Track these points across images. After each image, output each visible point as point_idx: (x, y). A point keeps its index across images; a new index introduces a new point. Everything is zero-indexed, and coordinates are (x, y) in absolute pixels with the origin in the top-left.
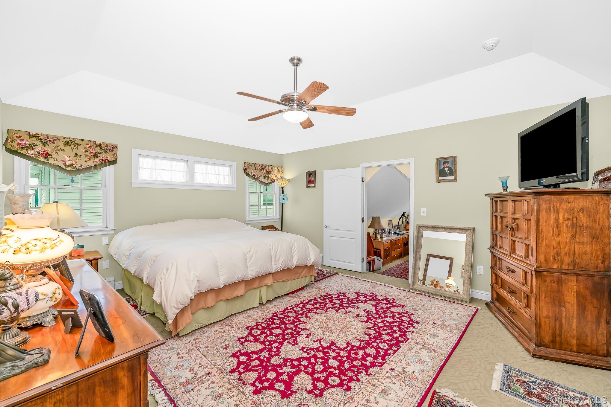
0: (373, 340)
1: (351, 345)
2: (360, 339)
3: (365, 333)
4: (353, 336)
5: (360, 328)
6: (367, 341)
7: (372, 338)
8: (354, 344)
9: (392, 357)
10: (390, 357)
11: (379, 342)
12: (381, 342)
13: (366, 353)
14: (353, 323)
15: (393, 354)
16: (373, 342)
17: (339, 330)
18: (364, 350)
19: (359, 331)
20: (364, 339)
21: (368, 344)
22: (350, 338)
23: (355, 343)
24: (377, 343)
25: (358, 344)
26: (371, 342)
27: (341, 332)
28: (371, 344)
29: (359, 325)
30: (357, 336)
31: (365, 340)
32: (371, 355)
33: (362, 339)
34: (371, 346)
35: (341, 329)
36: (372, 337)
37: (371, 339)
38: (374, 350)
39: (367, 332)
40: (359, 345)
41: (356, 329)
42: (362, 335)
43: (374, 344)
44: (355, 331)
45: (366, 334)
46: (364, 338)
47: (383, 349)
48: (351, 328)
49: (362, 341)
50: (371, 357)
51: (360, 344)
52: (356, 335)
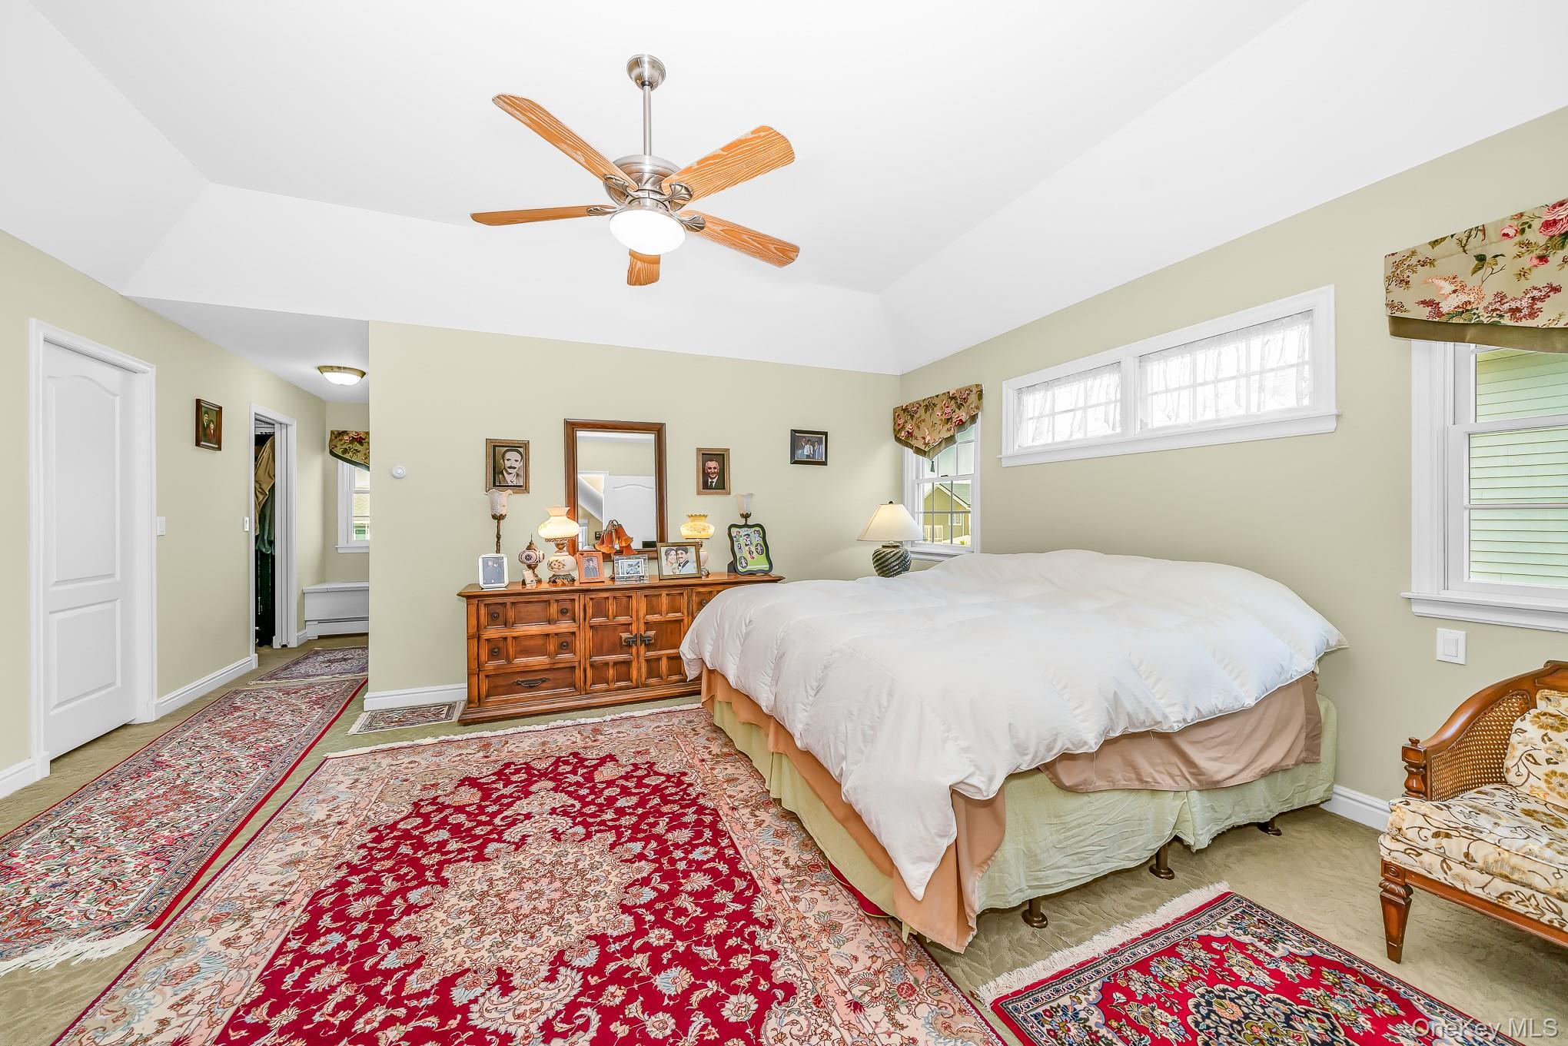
0: (376, 935)
1: (429, 883)
2: (416, 912)
3: (418, 939)
4: (446, 906)
5: (448, 943)
6: (393, 922)
7: (380, 939)
8: (424, 889)
9: (287, 929)
10: (297, 925)
11: (348, 943)
12: (342, 946)
13: (378, 892)
14: (487, 941)
15: (287, 940)
16: (369, 932)
17: (508, 892)
18: (384, 896)
19: (442, 930)
20: (405, 919)
21: (382, 915)
22: (450, 897)
23: (427, 894)
24: (353, 937)
25: (414, 896)
26: (379, 928)
27: (491, 892)
28: (371, 922)
29: (462, 951)
30: (436, 914)
31: (401, 917)
32: (355, 900)
33: (413, 916)
34: (371, 916)
35: (502, 899)
36: (383, 946)
37: (384, 934)
38: (353, 915)
39: (408, 946)
40: (408, 895)
41: (458, 930)
42: (419, 926)
43: (360, 928)
44: (456, 922)
45: (410, 938)
46: (407, 925)
47: (324, 934)
48: (478, 921)
49: (408, 911)
50: (354, 895)
51: (406, 900)
52: (441, 915)
